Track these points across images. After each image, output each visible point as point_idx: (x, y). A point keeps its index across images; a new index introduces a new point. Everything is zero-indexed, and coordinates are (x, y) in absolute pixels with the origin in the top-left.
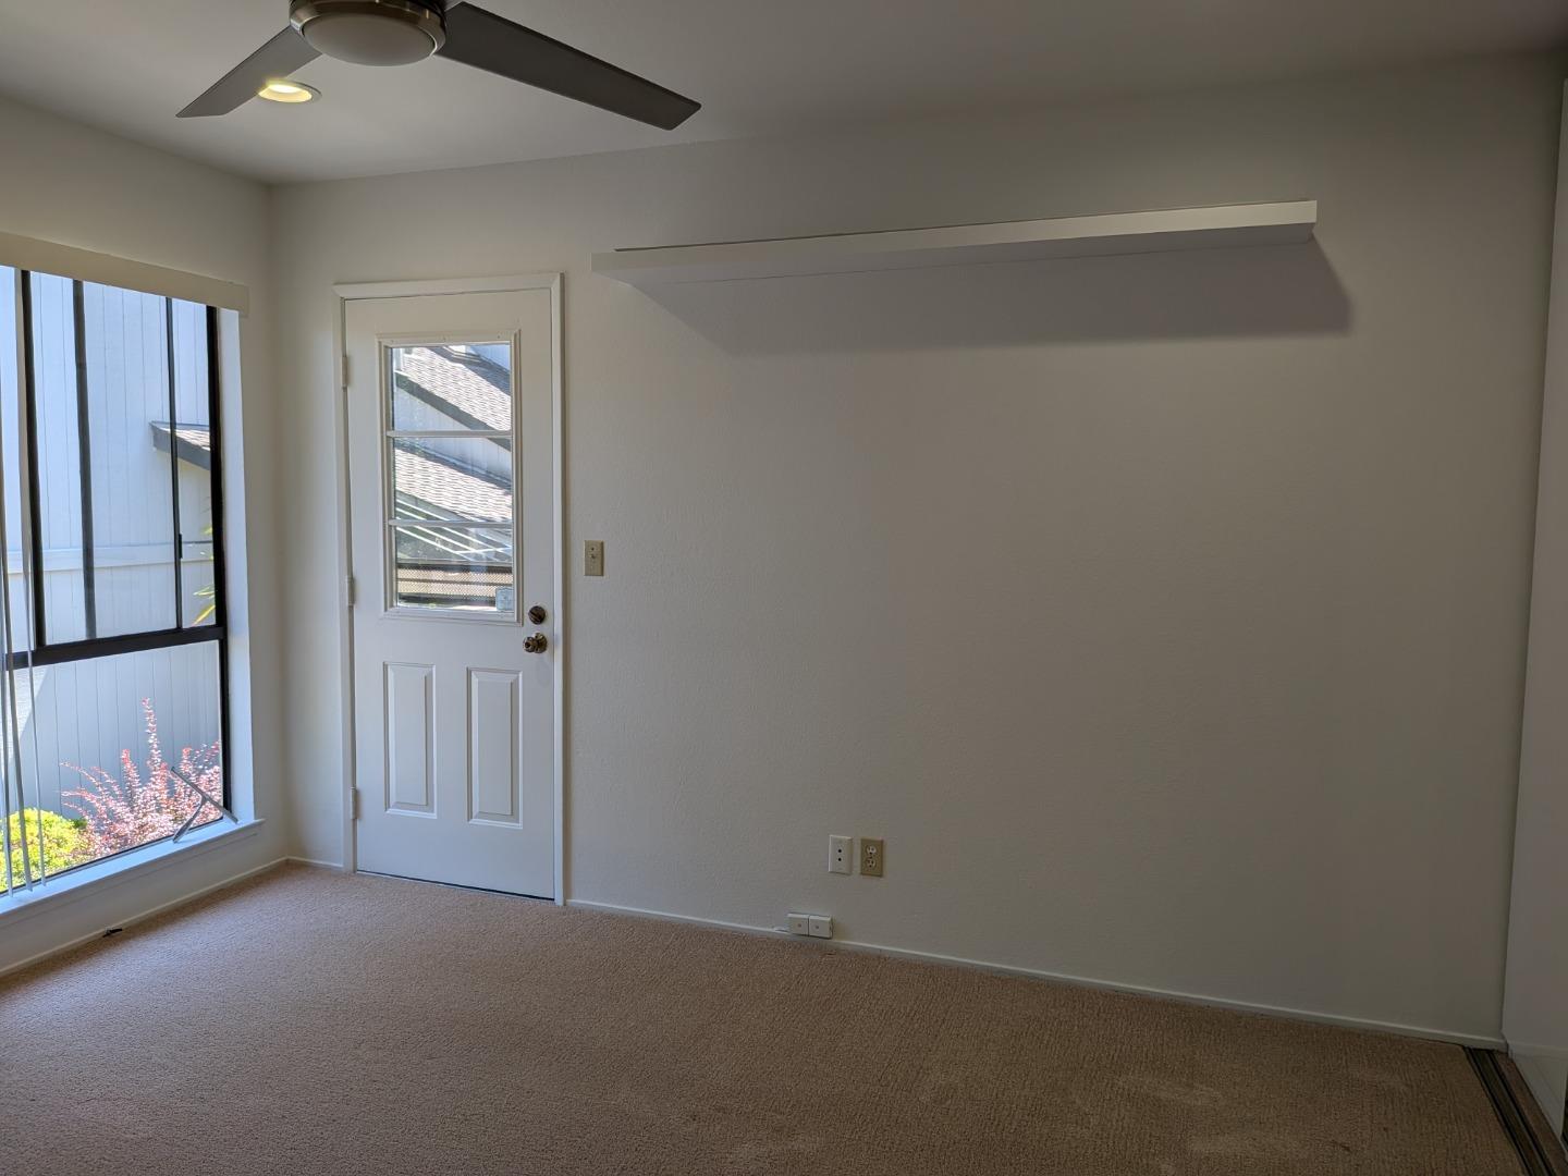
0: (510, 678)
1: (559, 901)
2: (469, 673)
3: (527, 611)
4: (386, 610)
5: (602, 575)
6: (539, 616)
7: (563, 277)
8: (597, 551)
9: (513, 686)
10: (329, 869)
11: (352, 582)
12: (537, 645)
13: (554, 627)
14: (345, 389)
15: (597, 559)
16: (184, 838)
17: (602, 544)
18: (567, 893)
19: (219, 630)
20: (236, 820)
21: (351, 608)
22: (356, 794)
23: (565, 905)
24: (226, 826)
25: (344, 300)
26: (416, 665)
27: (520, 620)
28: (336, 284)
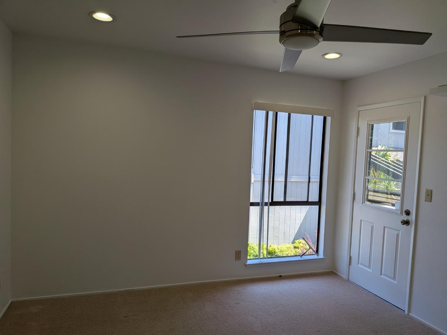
0: (397, 232)
1: (406, 312)
2: (384, 228)
3: (404, 210)
4: (362, 204)
5: (431, 202)
6: (408, 213)
7: (425, 97)
8: (429, 193)
9: (398, 235)
10: (342, 277)
11: (354, 194)
12: (406, 223)
13: (412, 218)
14: (357, 137)
15: (430, 195)
16: (303, 257)
17: (432, 190)
18: (409, 311)
19: (319, 203)
20: (318, 256)
21: (353, 202)
22: (350, 257)
23: (408, 314)
24: (315, 257)
25: (359, 111)
26: (369, 222)
27: (402, 213)
28: (358, 106)
